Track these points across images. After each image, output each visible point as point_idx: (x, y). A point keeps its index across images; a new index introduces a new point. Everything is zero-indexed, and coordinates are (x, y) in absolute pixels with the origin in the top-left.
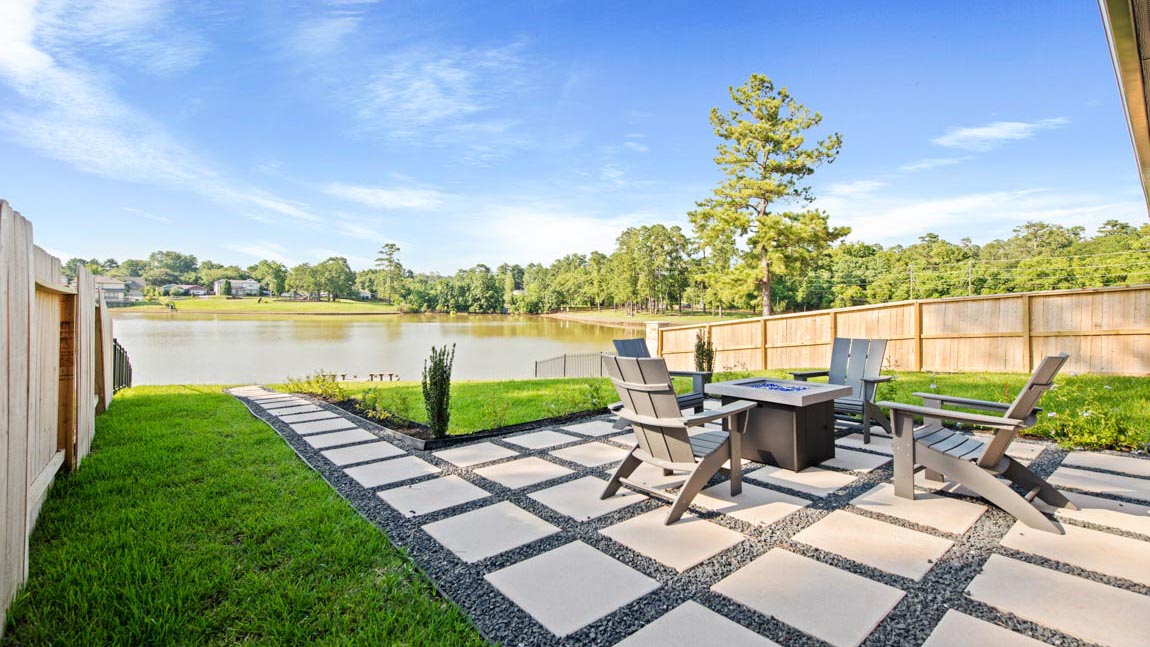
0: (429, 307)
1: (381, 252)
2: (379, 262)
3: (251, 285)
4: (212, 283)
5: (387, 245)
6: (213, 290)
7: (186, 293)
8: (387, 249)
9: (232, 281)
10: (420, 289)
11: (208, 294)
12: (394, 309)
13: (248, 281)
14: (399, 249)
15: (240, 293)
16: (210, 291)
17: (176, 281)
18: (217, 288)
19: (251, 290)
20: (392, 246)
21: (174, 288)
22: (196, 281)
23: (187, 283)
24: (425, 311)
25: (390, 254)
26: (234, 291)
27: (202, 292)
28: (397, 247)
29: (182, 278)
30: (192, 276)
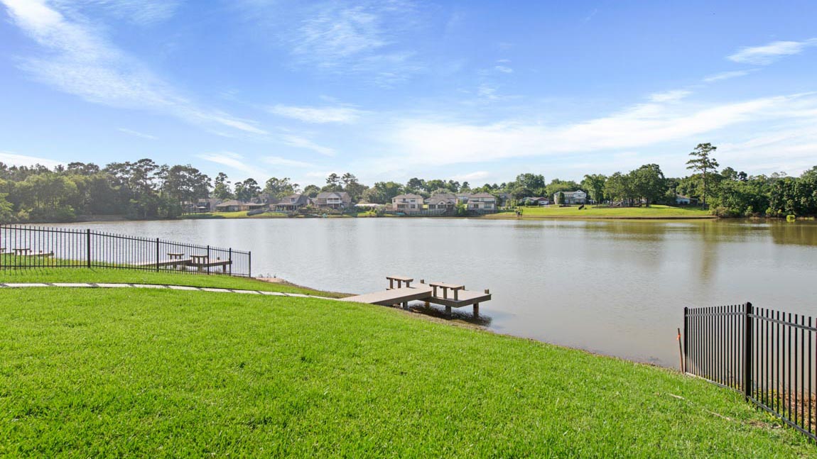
0: (754, 210)
1: (693, 154)
2: (691, 165)
3: (580, 195)
4: (553, 195)
5: (700, 145)
6: (553, 200)
7: (535, 204)
8: (700, 150)
9: (565, 193)
10: (752, 192)
11: (550, 203)
12: (709, 212)
13: (577, 192)
14: (715, 148)
15: (572, 202)
16: (551, 202)
17: (530, 194)
18: (556, 198)
19: (580, 200)
20: (706, 145)
21: (527, 200)
22: (542, 195)
23: (536, 196)
24: (750, 216)
25: (704, 155)
26: (566, 201)
27: (546, 202)
28: (713, 145)
29: (534, 192)
30: (541, 190)
